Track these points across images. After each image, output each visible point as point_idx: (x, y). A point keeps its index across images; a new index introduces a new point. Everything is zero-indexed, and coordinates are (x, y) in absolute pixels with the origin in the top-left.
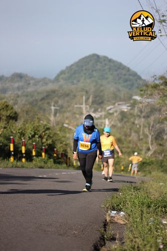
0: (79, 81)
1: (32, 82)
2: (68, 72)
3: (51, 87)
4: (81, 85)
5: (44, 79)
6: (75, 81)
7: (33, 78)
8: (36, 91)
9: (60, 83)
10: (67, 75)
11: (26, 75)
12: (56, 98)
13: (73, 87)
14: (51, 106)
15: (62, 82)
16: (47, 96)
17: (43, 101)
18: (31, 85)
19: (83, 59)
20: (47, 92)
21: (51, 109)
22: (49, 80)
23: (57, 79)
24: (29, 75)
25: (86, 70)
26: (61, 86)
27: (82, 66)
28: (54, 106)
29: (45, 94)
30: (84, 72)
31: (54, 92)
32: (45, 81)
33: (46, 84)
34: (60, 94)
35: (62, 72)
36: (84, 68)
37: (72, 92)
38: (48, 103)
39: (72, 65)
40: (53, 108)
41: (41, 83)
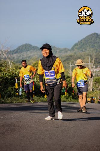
0: (86, 49)
1: (58, 51)
2: (79, 45)
3: (69, 53)
4: (87, 52)
5: (65, 49)
6: (84, 50)
7: (58, 49)
8: (60, 56)
9: (75, 51)
10: (79, 46)
11: (55, 47)
12: (73, 60)
13: (83, 53)
14: (69, 65)
15: (76, 50)
16: (67, 59)
17: (65, 62)
18: (58, 52)
19: (88, 36)
20: (67, 56)
21: (70, 66)
22: (68, 49)
23: (73, 49)
24: (56, 47)
25: (90, 42)
26: (75, 53)
27: (88, 41)
28: (71, 65)
29: (66, 58)
30: (89, 44)
31: (71, 56)
32: (66, 50)
33: (66, 52)
34: (75, 58)
35: (76, 45)
36: (89, 42)
37: (82, 56)
38: (68, 63)
39: (82, 40)
40: (71, 66)
41: (63, 51)
